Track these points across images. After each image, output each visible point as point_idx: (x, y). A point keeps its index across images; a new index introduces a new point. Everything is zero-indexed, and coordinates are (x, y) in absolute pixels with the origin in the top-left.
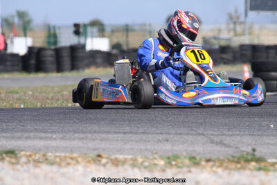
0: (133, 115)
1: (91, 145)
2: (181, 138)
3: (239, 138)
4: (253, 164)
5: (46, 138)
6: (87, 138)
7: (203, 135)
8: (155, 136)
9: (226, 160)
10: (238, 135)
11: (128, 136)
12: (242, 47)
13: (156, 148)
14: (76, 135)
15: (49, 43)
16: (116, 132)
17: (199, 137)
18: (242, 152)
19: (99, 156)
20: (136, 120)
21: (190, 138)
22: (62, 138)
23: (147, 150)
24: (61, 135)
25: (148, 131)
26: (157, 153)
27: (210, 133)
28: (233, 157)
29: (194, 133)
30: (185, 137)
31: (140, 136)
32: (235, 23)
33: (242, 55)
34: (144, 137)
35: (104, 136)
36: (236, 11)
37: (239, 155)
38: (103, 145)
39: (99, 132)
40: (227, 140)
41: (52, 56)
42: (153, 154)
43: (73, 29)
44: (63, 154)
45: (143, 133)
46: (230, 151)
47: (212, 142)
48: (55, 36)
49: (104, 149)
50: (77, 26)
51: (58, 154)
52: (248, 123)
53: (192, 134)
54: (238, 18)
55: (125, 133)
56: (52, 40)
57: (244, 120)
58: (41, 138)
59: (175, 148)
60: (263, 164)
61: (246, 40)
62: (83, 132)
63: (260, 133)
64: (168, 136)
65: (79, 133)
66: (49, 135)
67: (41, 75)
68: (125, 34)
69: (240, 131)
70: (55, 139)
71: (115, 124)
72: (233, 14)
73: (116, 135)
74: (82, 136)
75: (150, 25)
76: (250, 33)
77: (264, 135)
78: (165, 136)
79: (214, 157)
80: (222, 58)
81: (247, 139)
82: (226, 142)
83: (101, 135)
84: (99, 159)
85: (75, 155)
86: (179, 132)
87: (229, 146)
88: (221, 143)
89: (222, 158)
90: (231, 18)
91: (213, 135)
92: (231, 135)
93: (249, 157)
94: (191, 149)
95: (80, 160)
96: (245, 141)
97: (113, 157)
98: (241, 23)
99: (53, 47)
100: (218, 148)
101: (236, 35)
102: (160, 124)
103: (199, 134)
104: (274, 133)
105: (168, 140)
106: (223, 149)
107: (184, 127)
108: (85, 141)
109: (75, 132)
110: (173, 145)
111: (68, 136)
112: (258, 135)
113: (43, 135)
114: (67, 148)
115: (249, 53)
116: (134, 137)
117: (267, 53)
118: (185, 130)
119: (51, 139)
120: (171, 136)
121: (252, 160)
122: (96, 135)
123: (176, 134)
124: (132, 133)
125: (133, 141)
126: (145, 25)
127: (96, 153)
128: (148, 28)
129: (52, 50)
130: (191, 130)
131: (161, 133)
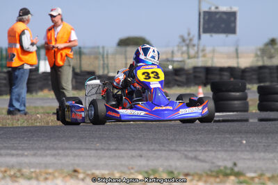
0: (101, 132)
1: (64, 160)
2: (155, 154)
4: (232, 178)
7: (175, 150)
8: (128, 151)
9: (204, 175)
10: (211, 150)
12: (195, 68)
13: (131, 163)
16: (87, 149)
17: (173, 153)
18: (219, 166)
19: (75, 171)
20: (105, 138)
23: (122, 165)
25: (119, 148)
26: (132, 168)
27: (183, 148)
28: (212, 172)
29: (167, 149)
30: (158, 153)
32: (188, 46)
33: (195, 77)
35: (76, 152)
36: (189, 34)
37: (216, 169)
38: (77, 161)
39: (70, 149)
40: (202, 155)
41: (5, 79)
42: (129, 169)
44: (38, 170)
45: (116, 149)
51: (32, 170)
52: (219, 140)
53: (165, 150)
54: (191, 40)
55: (97, 150)
57: (215, 136)
58: (13, 155)
60: (242, 178)
61: (200, 62)
62: (54, 149)
64: (141, 153)
68: (78, 57)
69: (213, 147)
70: (27, 156)
71: (85, 141)
75: (103, 47)
76: (204, 56)
77: (237, 151)
78: (137, 152)
79: (192, 172)
80: (176, 80)
81: (221, 155)
83: (72, 151)
84: (76, 174)
86: (151, 148)
89: (199, 172)
90: (184, 40)
91: (186, 151)
92: (205, 151)
94: (166, 164)
96: (219, 156)
97: (89, 172)
98: (194, 46)
99: (5, 70)
101: (189, 58)
102: (130, 141)
103: (172, 150)
104: (248, 148)
105: (141, 157)
107: (155, 143)
110: (148, 160)
112: (232, 151)
113: (14, 152)
114: (40, 164)
115: (202, 75)
117: (221, 75)
119: (22, 155)
120: (144, 152)
122: (68, 152)
123: (149, 150)
124: (103, 149)
125: (106, 157)
126: (98, 47)
128: (101, 50)
129: (4, 73)
130: (163, 146)
131: (134, 150)
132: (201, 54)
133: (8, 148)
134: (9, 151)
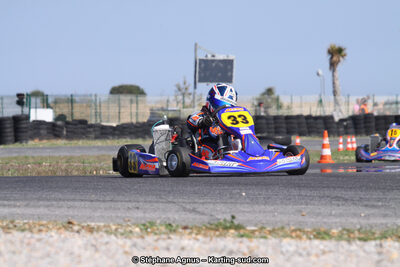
1: (58, 212)
3: (211, 206)
5: (9, 206)
6: (52, 205)
7: (174, 203)
8: (123, 204)
9: (204, 227)
11: (96, 204)
14: (41, 203)
19: (70, 223)
21: (161, 206)
22: (27, 206)
24: (25, 203)
26: (129, 221)
31: (108, 204)
34: (112, 204)
40: (201, 208)
42: (125, 221)
46: (206, 219)
47: (185, 209)
49: (73, 217)
59: (147, 215)
63: (233, 200)
65: (43, 200)
66: (12, 203)
73: (83, 203)
82: (199, 210)
85: (44, 222)
87: (203, 214)
88: (194, 211)
91: (183, 202)
93: (228, 225)
95: (51, 227)
100: (191, 216)
103: (170, 202)
104: (248, 201)
105: (138, 208)
106: (198, 216)
108: (52, 209)
109: (39, 199)
111: (32, 203)
116: (102, 205)
118: (154, 198)
119: (15, 206)
121: (230, 228)
127: (66, 220)
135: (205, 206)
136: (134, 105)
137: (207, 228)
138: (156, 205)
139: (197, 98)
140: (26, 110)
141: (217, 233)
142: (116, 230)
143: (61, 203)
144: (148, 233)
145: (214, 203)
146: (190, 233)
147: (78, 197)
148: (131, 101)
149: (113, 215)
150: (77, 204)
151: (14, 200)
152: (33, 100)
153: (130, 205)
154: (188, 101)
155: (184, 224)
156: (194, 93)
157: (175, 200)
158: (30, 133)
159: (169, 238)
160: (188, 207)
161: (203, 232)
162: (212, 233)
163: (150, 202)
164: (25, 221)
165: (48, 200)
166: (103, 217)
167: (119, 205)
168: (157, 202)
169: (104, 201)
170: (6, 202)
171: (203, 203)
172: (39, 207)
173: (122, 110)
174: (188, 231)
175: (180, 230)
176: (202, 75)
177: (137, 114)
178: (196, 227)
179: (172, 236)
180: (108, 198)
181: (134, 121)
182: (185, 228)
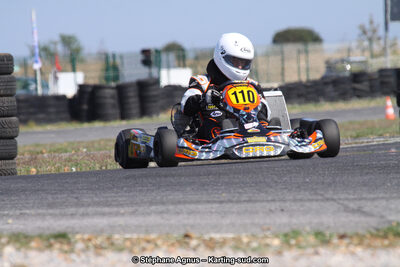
0: (231, 176)
1: (174, 220)
3: (384, 203)
5: (110, 214)
6: (168, 212)
7: (333, 200)
8: (265, 204)
9: (368, 236)
10: (383, 198)
11: (227, 206)
12: (382, 71)
13: (267, 221)
14: (153, 208)
15: (107, 79)
16: (208, 202)
17: (327, 205)
18: (390, 222)
19: (187, 236)
20: (236, 183)
21: (315, 205)
22: (133, 213)
23: (254, 224)
24: (130, 209)
25: (253, 199)
26: (269, 229)
27: (342, 196)
28: (378, 230)
29: (320, 197)
31: (243, 206)
32: (370, 40)
33: (383, 83)
34: (249, 206)
35: (192, 207)
36: (371, 22)
37: (385, 226)
38: (191, 220)
39: (185, 202)
40: (368, 206)
41: (112, 97)
42: (263, 230)
43: (140, 57)
44: (135, 236)
45: (248, 201)
46: (373, 222)
47: (347, 210)
48: (115, 68)
49: (193, 227)
50: (146, 52)
52: (396, 181)
53: (317, 200)
54: (374, 31)
55: (221, 202)
56: (111, 74)
57: (391, 176)
58: (104, 214)
59: (294, 221)
61: (388, 62)
64: (283, 205)
65: (156, 204)
66: (115, 209)
67: (97, 124)
69: (386, 193)
70: (123, 214)
71: (207, 190)
72: (367, 26)
73: (208, 206)
74: (161, 208)
76: (395, 53)
78: (278, 204)
79: (350, 232)
80: (355, 89)
82: (366, 209)
83: (187, 206)
84: (187, 240)
85: (153, 236)
86: (299, 197)
87: (371, 215)
88: (359, 211)
90: (364, 32)
91: (347, 199)
94: (316, 221)
95: (159, 242)
96: (393, 206)
97: (206, 237)
98: (379, 39)
99: (113, 84)
100: (356, 218)
101: (373, 56)
102: (271, 187)
103: (328, 199)
105: (283, 210)
106: (363, 219)
107: (305, 190)
109: (151, 203)
110: (291, 216)
111: (141, 209)
114: (140, 226)
115: (393, 80)
116: (236, 207)
118: (307, 195)
119: (117, 214)
120: (288, 204)
123: (295, 200)
124: (230, 201)
125: (233, 213)
127: (182, 232)
129: (113, 88)
130: (316, 194)
131: (273, 200)
132: (389, 51)
133: (98, 204)
134: (99, 209)
135: (376, 203)
136: (303, 57)
137: (372, 235)
138: (308, 204)
139: (389, 43)
140: (154, 71)
141: (386, 242)
142: (248, 244)
143: (181, 207)
144: (290, 246)
145: (387, 199)
146: (348, 245)
147: (205, 198)
148: (299, 52)
149: (248, 221)
150: (200, 207)
151: (117, 206)
152: (164, 57)
153: (273, 206)
154: (377, 48)
155: (342, 231)
156: (386, 37)
157: (335, 197)
158: (161, 102)
159: (317, 253)
160: (352, 205)
161: (366, 241)
162: (378, 242)
163: (301, 200)
164: (128, 236)
165: (163, 203)
166: (233, 225)
167: (258, 206)
168: (310, 200)
169: (238, 202)
170: (106, 210)
171: (374, 199)
172: (149, 214)
173: (287, 65)
174: (346, 241)
175: (335, 241)
176: (396, 10)
177: (308, 70)
178: (357, 234)
179: (322, 250)
180: (244, 197)
181: (304, 78)
182: (342, 237)
